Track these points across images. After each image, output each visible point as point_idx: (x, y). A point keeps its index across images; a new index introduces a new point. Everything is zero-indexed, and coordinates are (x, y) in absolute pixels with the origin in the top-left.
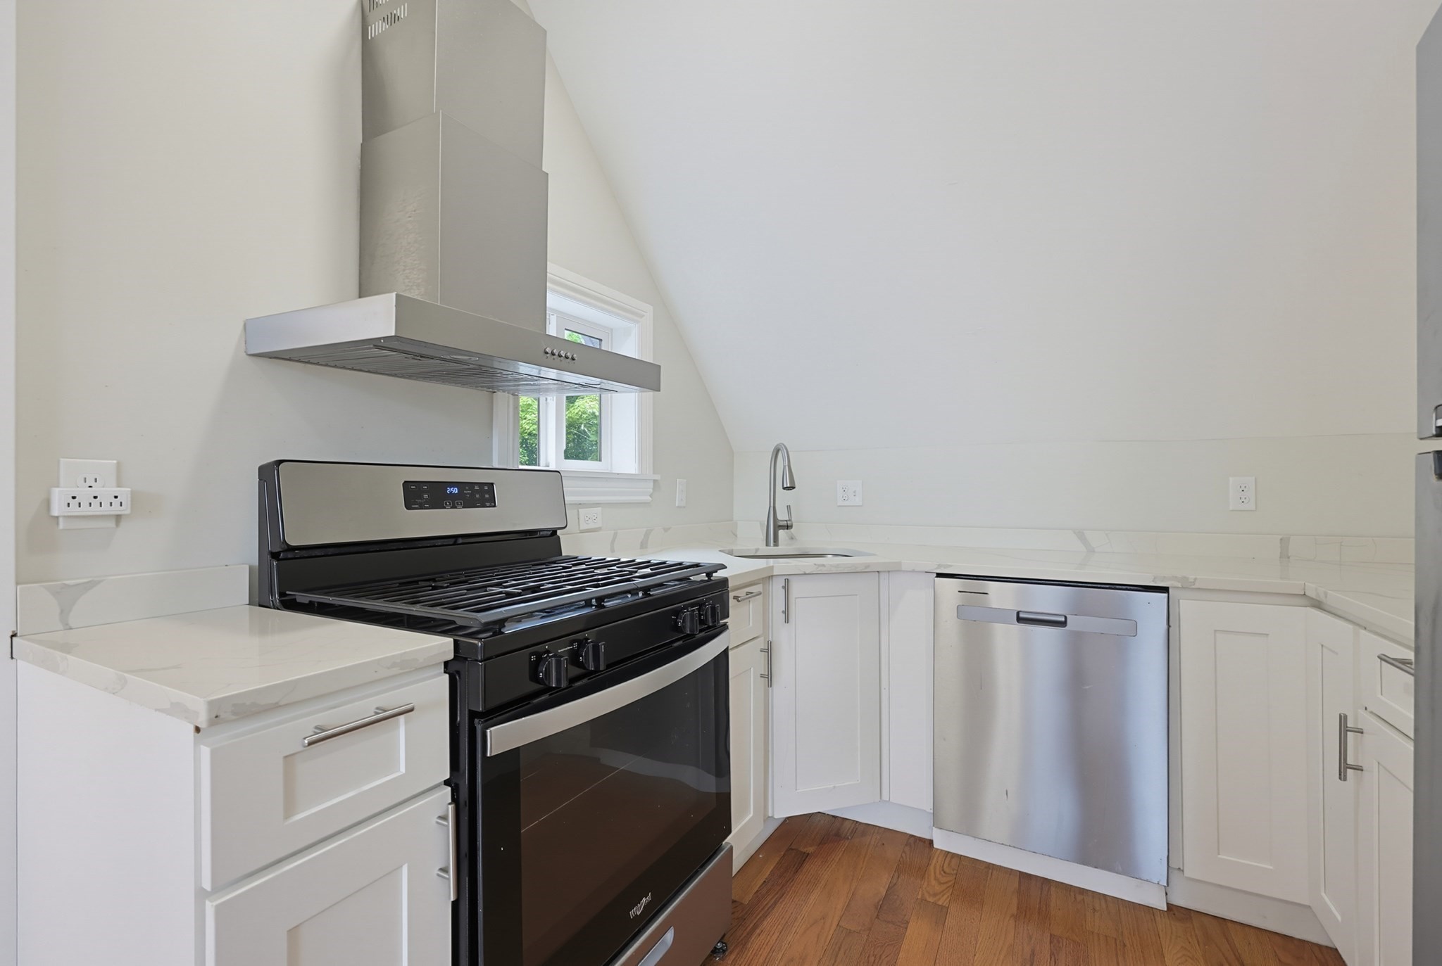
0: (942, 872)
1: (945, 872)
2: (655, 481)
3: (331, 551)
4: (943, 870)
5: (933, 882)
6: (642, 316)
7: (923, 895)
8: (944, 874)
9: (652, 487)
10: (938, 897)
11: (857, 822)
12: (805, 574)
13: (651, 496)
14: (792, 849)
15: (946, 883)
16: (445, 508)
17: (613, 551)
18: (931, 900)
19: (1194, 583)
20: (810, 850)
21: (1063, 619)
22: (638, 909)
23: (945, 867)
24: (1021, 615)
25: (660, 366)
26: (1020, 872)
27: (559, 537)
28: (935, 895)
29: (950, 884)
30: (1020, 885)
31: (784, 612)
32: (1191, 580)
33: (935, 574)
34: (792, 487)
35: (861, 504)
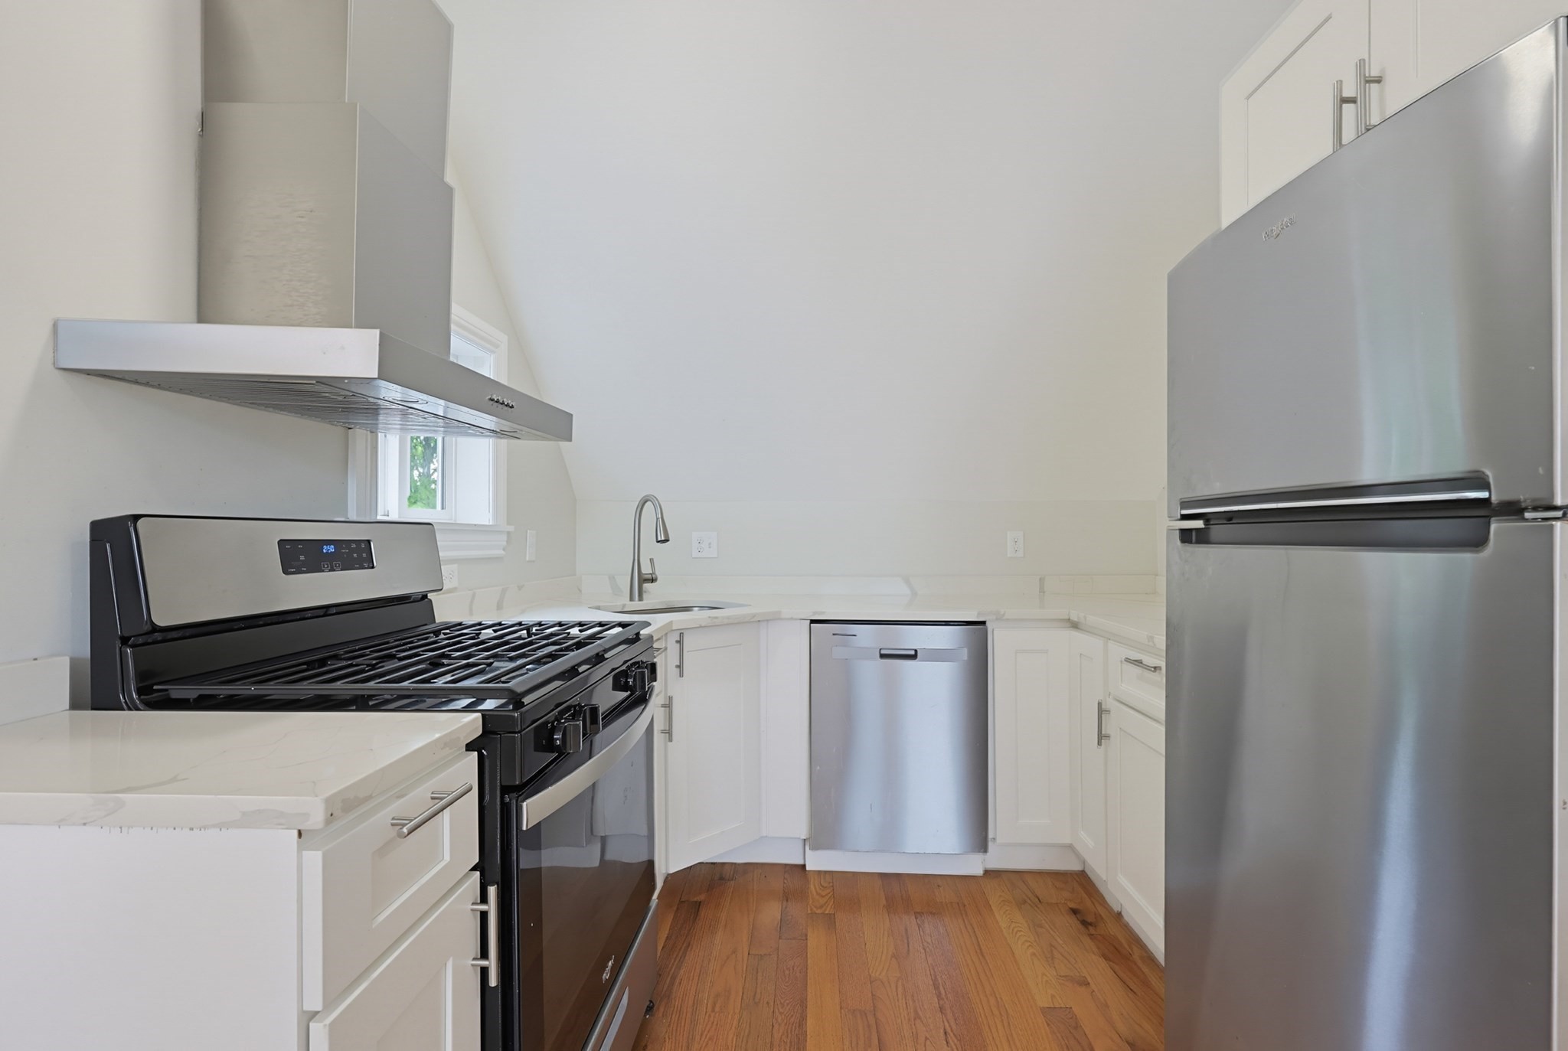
1: (822, 887)
2: (509, 533)
3: (188, 632)
4: (821, 885)
5: (816, 897)
6: (497, 346)
7: (811, 910)
8: (822, 889)
9: (506, 539)
10: (823, 909)
11: (734, 863)
12: (701, 627)
13: (504, 550)
14: (684, 902)
15: (827, 895)
16: (323, 571)
17: (471, 613)
18: (819, 911)
19: (1004, 615)
20: (701, 897)
21: (913, 653)
22: (607, 974)
23: (822, 883)
24: (883, 652)
25: (572, 415)
27: (431, 601)
28: (821, 907)
29: (830, 895)
30: (883, 886)
31: (679, 667)
32: (1002, 613)
33: (809, 621)
34: (666, 541)
35: (716, 556)
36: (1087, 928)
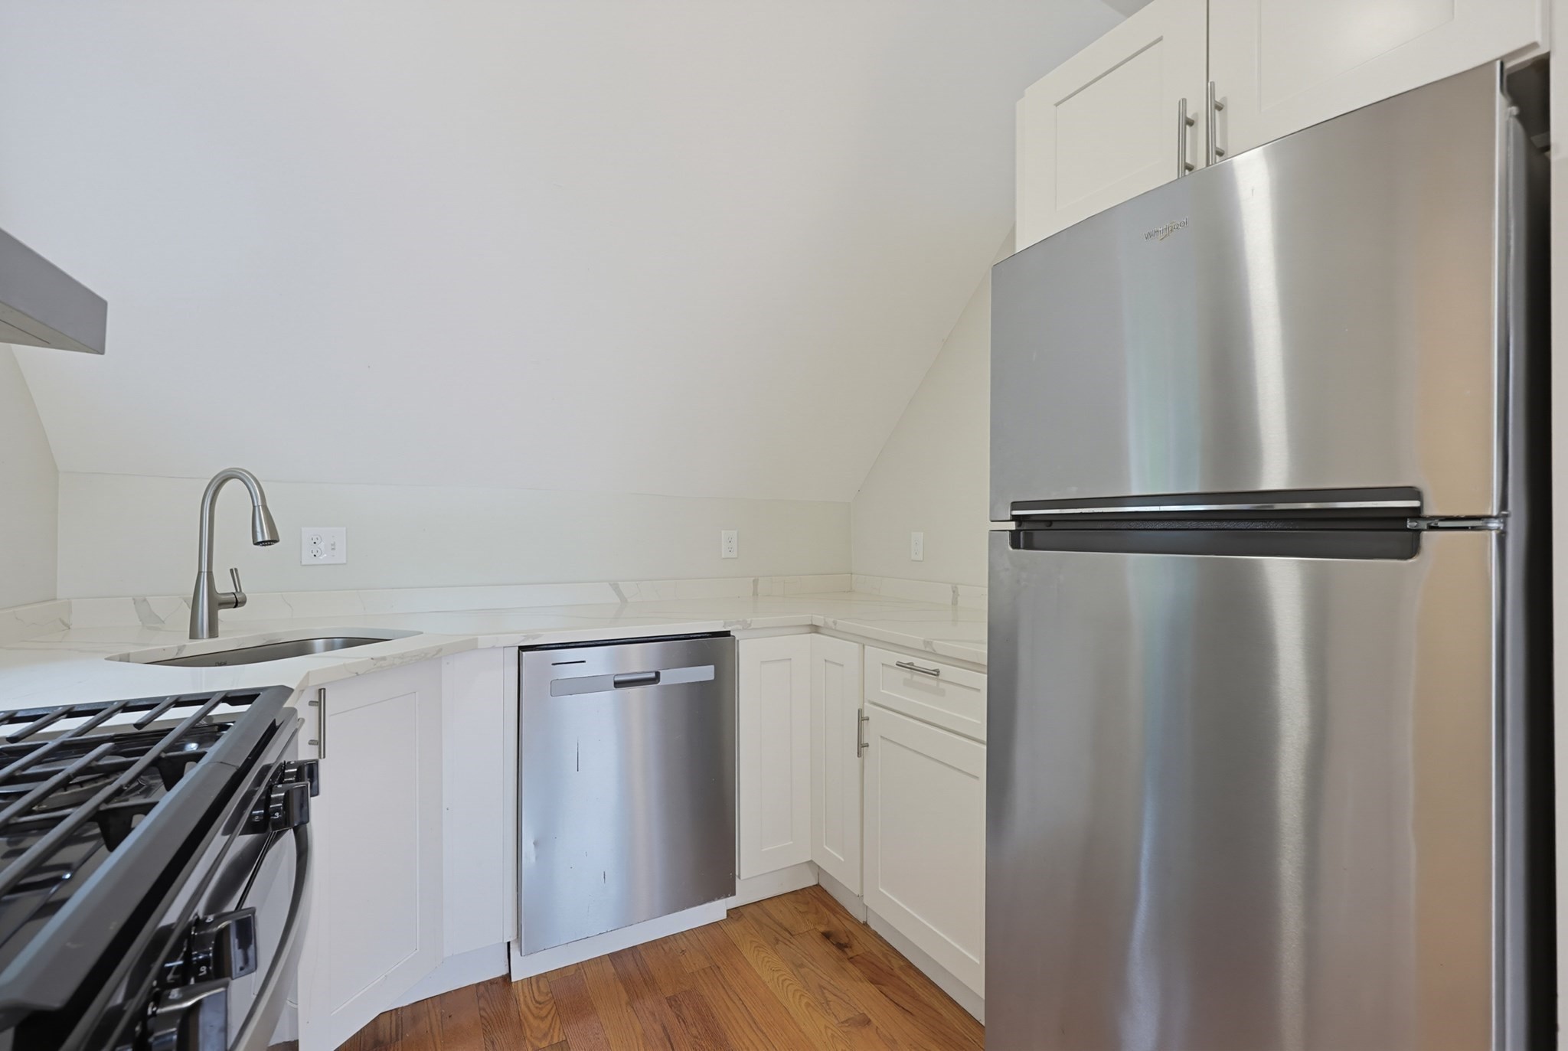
0: (538, 1005)
1: (540, 1004)
4: (537, 1002)
5: (534, 1023)
7: (532, 1044)
8: (540, 1006)
10: (550, 1037)
11: (396, 1009)
12: (356, 676)
15: (549, 1013)
18: (544, 1045)
21: (655, 675)
23: (536, 998)
24: (616, 678)
25: (106, 303)
26: (608, 955)
28: (545, 1035)
29: (554, 1012)
30: (615, 969)
31: (317, 742)
32: (749, 622)
33: (517, 648)
34: (273, 541)
35: (345, 562)
36: (843, 951)
